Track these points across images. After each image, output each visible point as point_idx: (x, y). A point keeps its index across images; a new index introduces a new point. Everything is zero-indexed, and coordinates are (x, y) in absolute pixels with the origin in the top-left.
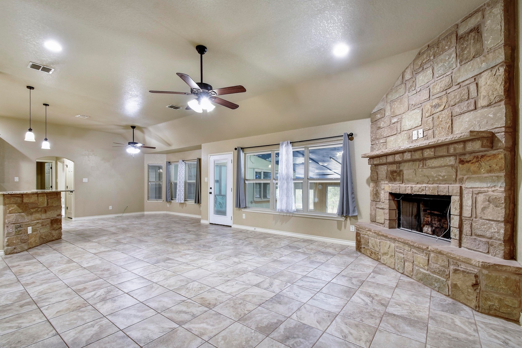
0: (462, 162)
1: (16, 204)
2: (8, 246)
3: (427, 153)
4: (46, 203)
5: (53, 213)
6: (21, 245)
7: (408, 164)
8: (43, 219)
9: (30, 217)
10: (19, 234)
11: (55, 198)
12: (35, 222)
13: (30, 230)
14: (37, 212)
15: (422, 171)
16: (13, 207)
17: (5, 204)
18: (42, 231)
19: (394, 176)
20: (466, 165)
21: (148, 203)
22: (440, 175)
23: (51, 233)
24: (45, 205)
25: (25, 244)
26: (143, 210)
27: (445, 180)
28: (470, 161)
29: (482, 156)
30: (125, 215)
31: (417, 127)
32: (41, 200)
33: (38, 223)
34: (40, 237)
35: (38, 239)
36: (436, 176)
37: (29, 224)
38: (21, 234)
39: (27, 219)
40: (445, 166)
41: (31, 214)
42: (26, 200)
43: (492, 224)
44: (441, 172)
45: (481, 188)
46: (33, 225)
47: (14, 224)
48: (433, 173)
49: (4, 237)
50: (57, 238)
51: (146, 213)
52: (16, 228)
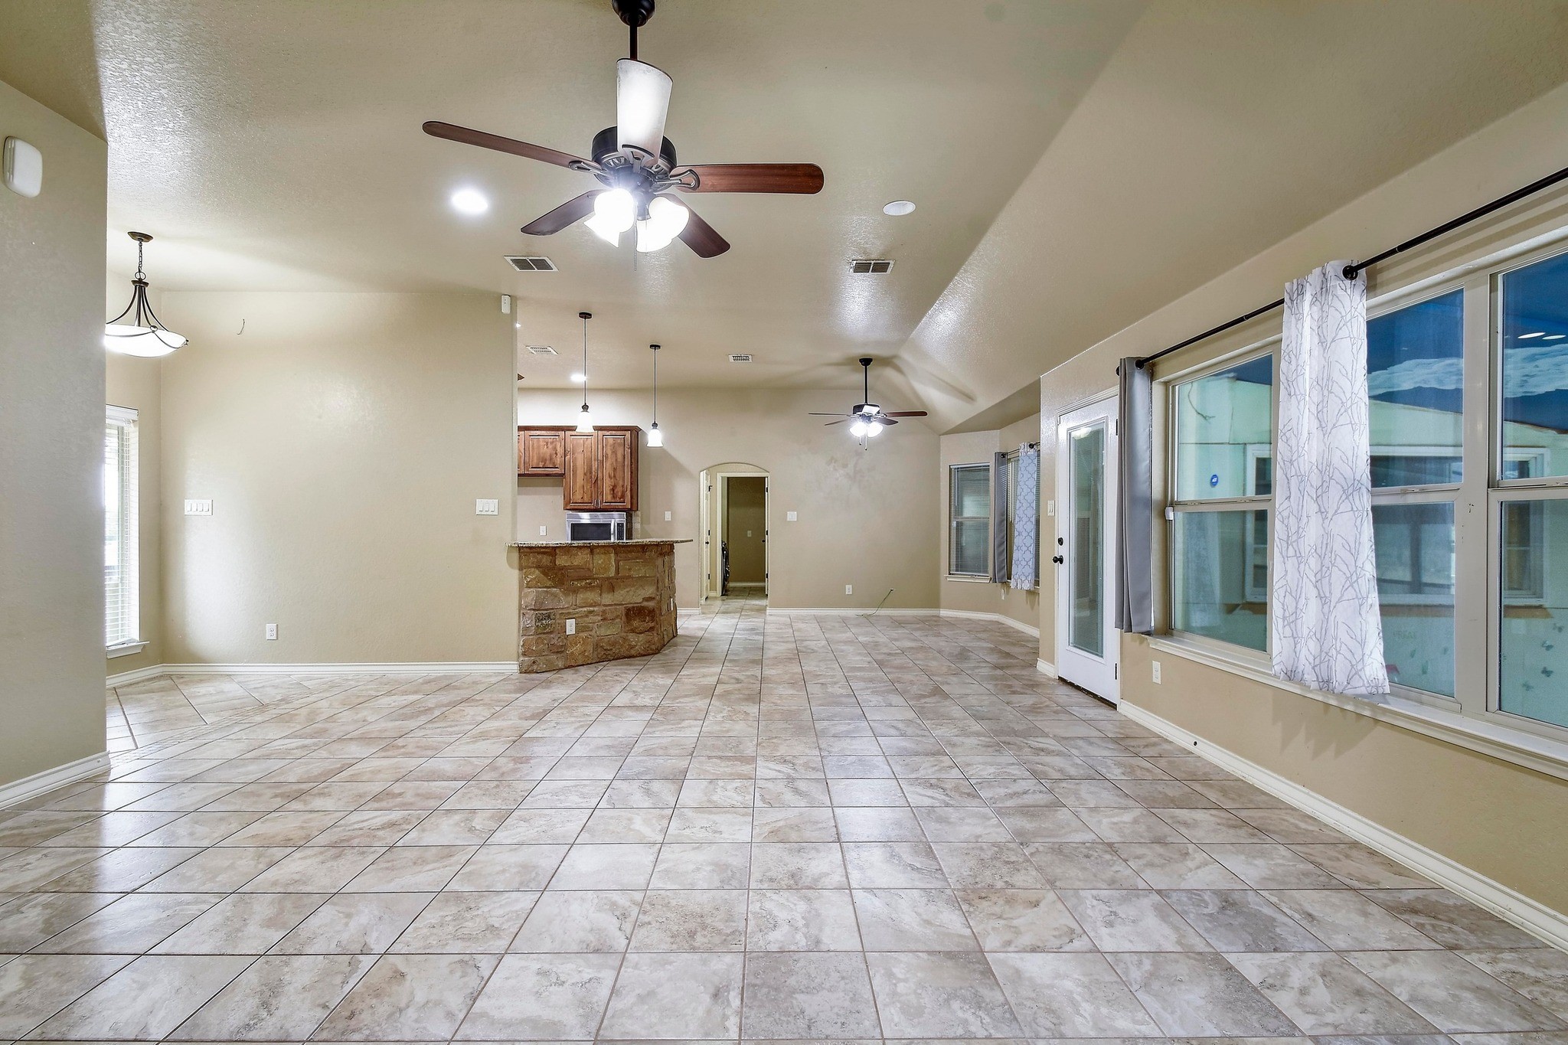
1: (538, 567)
2: (524, 654)
4: (613, 569)
5: (631, 593)
6: (547, 658)
8: (605, 605)
9: (571, 599)
10: (544, 633)
11: (637, 558)
12: (585, 609)
13: (571, 626)
14: (589, 588)
16: (533, 573)
17: (521, 568)
18: (603, 632)
21: (953, 583)
23: (625, 639)
24: (612, 573)
25: (559, 655)
26: (935, 603)
30: (883, 612)
32: (600, 562)
33: (591, 612)
34: (597, 646)
35: (590, 648)
37: (569, 613)
38: (551, 633)
39: (565, 602)
41: (575, 591)
42: (562, 561)
46: (579, 617)
47: (534, 610)
49: (519, 636)
50: (642, 652)
51: (944, 613)
52: (538, 619)
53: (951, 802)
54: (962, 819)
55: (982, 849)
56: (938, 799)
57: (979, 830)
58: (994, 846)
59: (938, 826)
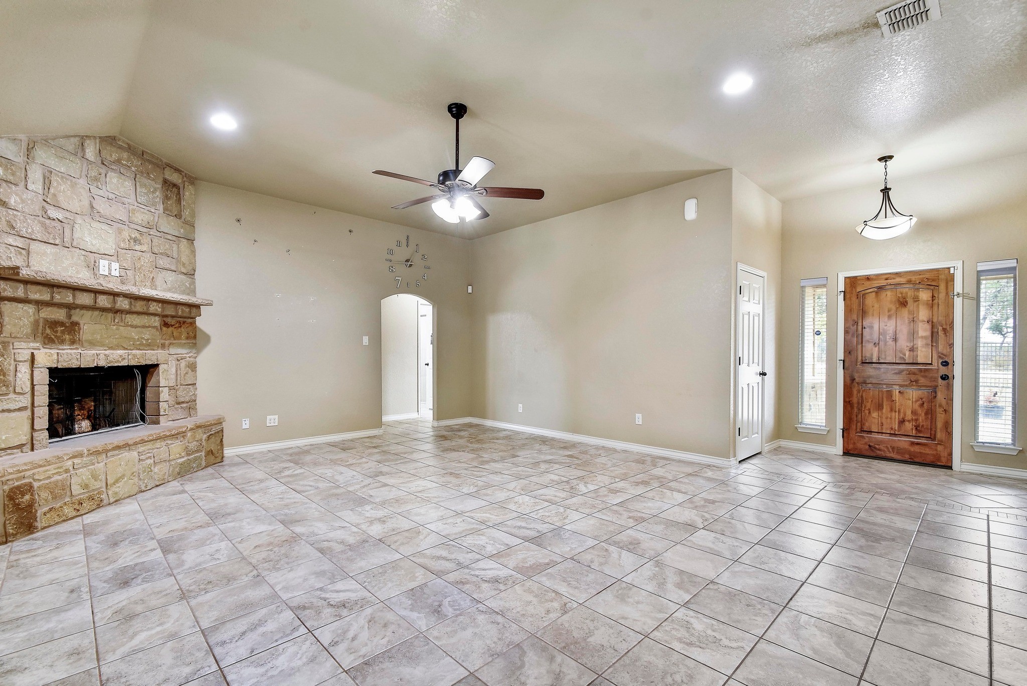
0: (166, 325)
3: (123, 303)
7: (90, 313)
15: (117, 329)
19: (57, 332)
20: (171, 329)
22: (142, 338)
27: (149, 345)
28: (174, 325)
29: (184, 322)
31: (106, 255)
36: (138, 339)
40: (149, 327)
43: (190, 388)
44: (144, 335)
45: (182, 354)
48: (134, 334)
53: (319, 593)
54: (305, 580)
55: (288, 563)
56: (332, 591)
57: (291, 575)
58: (279, 568)
59: (322, 568)
